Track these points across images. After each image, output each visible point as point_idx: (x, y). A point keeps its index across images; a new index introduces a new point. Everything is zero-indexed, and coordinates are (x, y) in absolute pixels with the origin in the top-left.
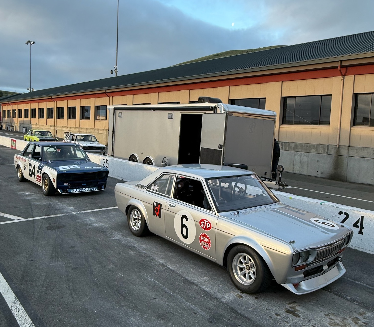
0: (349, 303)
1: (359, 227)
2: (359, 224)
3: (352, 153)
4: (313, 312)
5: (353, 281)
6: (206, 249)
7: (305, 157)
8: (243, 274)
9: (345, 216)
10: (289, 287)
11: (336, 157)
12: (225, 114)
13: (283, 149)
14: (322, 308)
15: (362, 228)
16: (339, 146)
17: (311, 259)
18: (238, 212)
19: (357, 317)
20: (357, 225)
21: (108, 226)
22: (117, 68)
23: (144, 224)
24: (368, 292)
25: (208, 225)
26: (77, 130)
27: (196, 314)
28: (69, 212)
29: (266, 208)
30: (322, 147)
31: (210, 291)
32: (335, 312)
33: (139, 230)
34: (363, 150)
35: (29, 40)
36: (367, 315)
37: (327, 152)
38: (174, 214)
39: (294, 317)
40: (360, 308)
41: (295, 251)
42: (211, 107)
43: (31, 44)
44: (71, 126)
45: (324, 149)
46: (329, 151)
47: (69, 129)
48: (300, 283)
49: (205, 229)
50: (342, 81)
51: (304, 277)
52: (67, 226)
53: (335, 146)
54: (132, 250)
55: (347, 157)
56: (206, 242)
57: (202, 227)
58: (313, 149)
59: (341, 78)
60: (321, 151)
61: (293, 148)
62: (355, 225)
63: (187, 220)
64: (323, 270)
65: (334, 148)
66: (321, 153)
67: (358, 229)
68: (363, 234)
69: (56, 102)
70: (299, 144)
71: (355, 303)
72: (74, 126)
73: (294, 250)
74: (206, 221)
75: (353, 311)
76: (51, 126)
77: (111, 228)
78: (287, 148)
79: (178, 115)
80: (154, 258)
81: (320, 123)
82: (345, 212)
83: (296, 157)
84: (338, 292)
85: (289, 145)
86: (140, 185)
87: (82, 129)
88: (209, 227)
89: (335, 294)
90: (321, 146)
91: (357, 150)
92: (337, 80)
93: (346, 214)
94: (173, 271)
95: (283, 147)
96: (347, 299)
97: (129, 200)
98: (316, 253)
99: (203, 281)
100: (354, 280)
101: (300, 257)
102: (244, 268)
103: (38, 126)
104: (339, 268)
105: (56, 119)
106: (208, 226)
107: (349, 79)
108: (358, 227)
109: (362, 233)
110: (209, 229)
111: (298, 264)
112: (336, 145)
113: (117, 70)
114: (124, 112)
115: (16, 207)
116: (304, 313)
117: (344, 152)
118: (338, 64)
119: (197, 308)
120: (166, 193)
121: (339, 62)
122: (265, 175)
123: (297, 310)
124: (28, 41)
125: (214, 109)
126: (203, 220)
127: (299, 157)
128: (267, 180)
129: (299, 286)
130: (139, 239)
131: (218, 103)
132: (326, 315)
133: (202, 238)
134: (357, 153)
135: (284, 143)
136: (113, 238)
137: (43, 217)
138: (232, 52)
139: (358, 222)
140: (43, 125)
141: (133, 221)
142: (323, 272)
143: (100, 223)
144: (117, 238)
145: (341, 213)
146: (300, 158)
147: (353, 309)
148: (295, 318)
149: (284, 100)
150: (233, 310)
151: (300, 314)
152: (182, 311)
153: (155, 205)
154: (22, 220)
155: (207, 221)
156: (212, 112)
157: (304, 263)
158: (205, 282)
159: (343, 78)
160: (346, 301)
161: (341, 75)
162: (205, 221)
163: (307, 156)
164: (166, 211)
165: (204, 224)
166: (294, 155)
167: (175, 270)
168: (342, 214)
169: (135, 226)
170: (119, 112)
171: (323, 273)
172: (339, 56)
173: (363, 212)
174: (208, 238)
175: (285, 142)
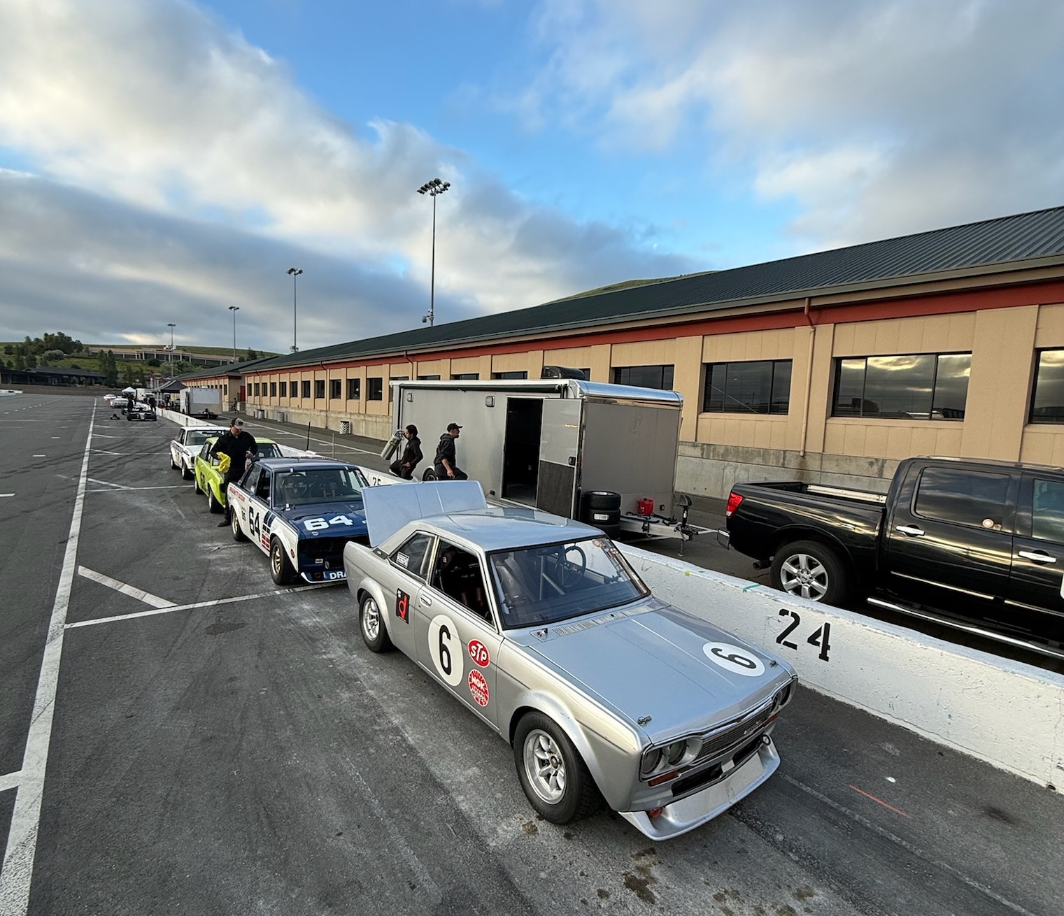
0: (778, 855)
1: (821, 645)
2: (820, 640)
3: (829, 466)
4: (688, 886)
5: (795, 782)
6: (481, 703)
7: (743, 472)
8: (546, 773)
9: (793, 620)
10: (638, 820)
11: (798, 472)
12: (581, 400)
13: (704, 457)
14: (711, 874)
15: (826, 647)
16: (805, 452)
17: (689, 757)
18: (547, 629)
19: (791, 906)
20: (817, 640)
21: (328, 626)
22: (432, 312)
23: (383, 632)
24: (826, 818)
25: (482, 655)
26: (362, 417)
27: (413, 887)
28: (269, 591)
29: (612, 615)
30: (773, 454)
31: (469, 812)
32: (740, 888)
33: (377, 638)
34: (848, 461)
35: (292, 267)
36: (815, 898)
37: (783, 464)
38: (428, 620)
39: (641, 903)
40: (802, 874)
41: (646, 748)
42: (557, 386)
43: (295, 274)
44: (352, 412)
45: (777, 458)
46: (786, 462)
47: (348, 416)
48: (664, 807)
49: (478, 662)
50: (812, 334)
51: (674, 796)
52: (248, 624)
53: (798, 453)
54: (349, 689)
55: (819, 473)
56: (479, 688)
57: (473, 657)
58: (757, 458)
59: (809, 329)
60: (772, 461)
61: (722, 454)
62: (812, 640)
63: (449, 637)
64: (720, 771)
65: (795, 457)
66: (771, 464)
67: (819, 650)
68: (829, 660)
69: (328, 370)
70: (732, 448)
71: (791, 855)
72: (357, 412)
73: (642, 744)
74: (480, 647)
75: (784, 884)
76: (321, 411)
77: (332, 631)
78: (712, 455)
79: (502, 400)
80: (386, 709)
81: (770, 411)
82: (792, 613)
83: (727, 471)
84: (757, 819)
85: (714, 449)
86: (381, 551)
87: (369, 416)
88: (485, 659)
89: (750, 826)
90: (772, 452)
91: (837, 460)
92: (802, 333)
93: (794, 615)
94: (411, 749)
95: (705, 454)
96: (774, 843)
97: (361, 578)
98: (700, 743)
99: (465, 779)
100: (800, 780)
101: (663, 756)
102: (548, 760)
103: (301, 411)
104: (764, 757)
105: (330, 399)
106: (482, 658)
107: (825, 330)
108: (817, 644)
109: (826, 659)
110: (484, 663)
111: (656, 772)
112: (800, 452)
113: (432, 315)
114: (415, 392)
115: (177, 578)
116: (668, 888)
117: (813, 464)
118: (805, 304)
119: (422, 869)
120: (421, 573)
121: (807, 300)
122: (661, 509)
123: (654, 880)
124: (290, 268)
125: (563, 390)
126: (474, 643)
127: (732, 471)
128: (661, 520)
129: (662, 815)
130: (376, 657)
131: (571, 380)
132: (719, 898)
133: (474, 680)
134: (837, 466)
135: (705, 446)
136: (325, 657)
137: (215, 602)
138: (634, 282)
139: (818, 634)
140: (308, 410)
141: (369, 621)
142: (721, 777)
143: (315, 618)
144: (333, 656)
145: (784, 612)
146: (735, 472)
147: (784, 876)
148: (642, 907)
149: (708, 368)
150: (504, 877)
151: (655, 894)
152: (384, 876)
153: (399, 596)
154: (173, 609)
155: (482, 647)
156: (558, 395)
157: (673, 768)
158: (468, 782)
159: (813, 330)
160: (770, 848)
161: (809, 323)
162: (478, 645)
163: (747, 470)
164: (416, 612)
165: (476, 651)
166: (722, 467)
167: (417, 747)
168: (786, 616)
169: (371, 631)
170: (408, 391)
171: (723, 778)
172: (806, 289)
173: (830, 615)
174: (483, 682)
175: (708, 445)
